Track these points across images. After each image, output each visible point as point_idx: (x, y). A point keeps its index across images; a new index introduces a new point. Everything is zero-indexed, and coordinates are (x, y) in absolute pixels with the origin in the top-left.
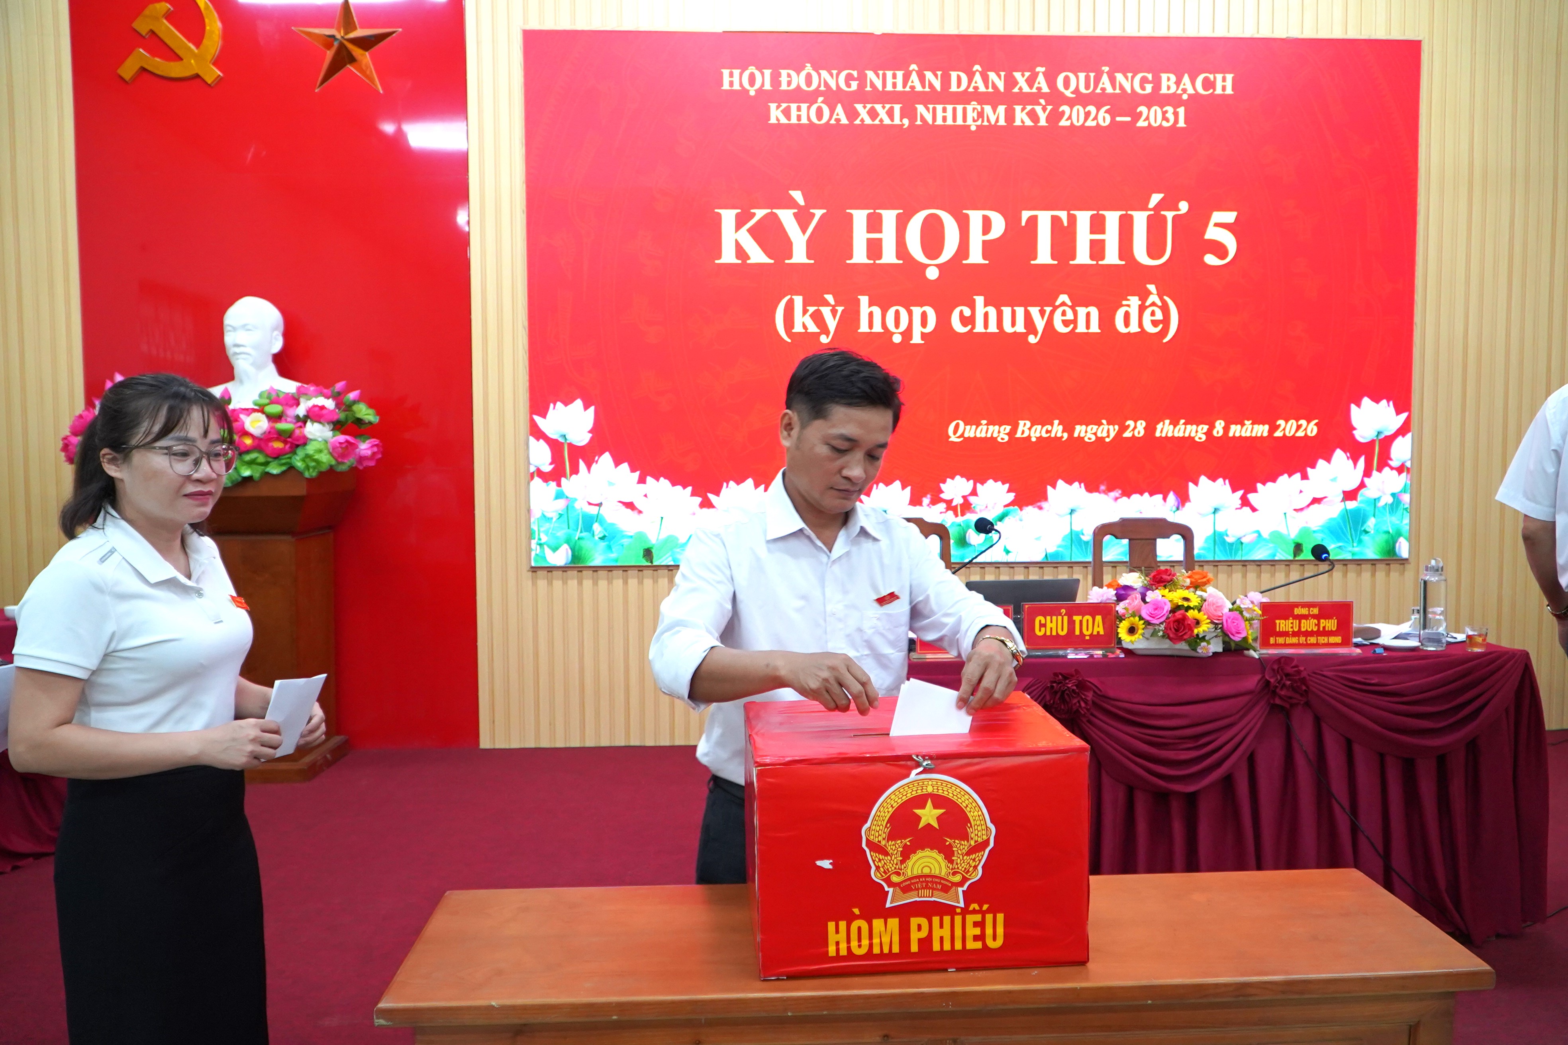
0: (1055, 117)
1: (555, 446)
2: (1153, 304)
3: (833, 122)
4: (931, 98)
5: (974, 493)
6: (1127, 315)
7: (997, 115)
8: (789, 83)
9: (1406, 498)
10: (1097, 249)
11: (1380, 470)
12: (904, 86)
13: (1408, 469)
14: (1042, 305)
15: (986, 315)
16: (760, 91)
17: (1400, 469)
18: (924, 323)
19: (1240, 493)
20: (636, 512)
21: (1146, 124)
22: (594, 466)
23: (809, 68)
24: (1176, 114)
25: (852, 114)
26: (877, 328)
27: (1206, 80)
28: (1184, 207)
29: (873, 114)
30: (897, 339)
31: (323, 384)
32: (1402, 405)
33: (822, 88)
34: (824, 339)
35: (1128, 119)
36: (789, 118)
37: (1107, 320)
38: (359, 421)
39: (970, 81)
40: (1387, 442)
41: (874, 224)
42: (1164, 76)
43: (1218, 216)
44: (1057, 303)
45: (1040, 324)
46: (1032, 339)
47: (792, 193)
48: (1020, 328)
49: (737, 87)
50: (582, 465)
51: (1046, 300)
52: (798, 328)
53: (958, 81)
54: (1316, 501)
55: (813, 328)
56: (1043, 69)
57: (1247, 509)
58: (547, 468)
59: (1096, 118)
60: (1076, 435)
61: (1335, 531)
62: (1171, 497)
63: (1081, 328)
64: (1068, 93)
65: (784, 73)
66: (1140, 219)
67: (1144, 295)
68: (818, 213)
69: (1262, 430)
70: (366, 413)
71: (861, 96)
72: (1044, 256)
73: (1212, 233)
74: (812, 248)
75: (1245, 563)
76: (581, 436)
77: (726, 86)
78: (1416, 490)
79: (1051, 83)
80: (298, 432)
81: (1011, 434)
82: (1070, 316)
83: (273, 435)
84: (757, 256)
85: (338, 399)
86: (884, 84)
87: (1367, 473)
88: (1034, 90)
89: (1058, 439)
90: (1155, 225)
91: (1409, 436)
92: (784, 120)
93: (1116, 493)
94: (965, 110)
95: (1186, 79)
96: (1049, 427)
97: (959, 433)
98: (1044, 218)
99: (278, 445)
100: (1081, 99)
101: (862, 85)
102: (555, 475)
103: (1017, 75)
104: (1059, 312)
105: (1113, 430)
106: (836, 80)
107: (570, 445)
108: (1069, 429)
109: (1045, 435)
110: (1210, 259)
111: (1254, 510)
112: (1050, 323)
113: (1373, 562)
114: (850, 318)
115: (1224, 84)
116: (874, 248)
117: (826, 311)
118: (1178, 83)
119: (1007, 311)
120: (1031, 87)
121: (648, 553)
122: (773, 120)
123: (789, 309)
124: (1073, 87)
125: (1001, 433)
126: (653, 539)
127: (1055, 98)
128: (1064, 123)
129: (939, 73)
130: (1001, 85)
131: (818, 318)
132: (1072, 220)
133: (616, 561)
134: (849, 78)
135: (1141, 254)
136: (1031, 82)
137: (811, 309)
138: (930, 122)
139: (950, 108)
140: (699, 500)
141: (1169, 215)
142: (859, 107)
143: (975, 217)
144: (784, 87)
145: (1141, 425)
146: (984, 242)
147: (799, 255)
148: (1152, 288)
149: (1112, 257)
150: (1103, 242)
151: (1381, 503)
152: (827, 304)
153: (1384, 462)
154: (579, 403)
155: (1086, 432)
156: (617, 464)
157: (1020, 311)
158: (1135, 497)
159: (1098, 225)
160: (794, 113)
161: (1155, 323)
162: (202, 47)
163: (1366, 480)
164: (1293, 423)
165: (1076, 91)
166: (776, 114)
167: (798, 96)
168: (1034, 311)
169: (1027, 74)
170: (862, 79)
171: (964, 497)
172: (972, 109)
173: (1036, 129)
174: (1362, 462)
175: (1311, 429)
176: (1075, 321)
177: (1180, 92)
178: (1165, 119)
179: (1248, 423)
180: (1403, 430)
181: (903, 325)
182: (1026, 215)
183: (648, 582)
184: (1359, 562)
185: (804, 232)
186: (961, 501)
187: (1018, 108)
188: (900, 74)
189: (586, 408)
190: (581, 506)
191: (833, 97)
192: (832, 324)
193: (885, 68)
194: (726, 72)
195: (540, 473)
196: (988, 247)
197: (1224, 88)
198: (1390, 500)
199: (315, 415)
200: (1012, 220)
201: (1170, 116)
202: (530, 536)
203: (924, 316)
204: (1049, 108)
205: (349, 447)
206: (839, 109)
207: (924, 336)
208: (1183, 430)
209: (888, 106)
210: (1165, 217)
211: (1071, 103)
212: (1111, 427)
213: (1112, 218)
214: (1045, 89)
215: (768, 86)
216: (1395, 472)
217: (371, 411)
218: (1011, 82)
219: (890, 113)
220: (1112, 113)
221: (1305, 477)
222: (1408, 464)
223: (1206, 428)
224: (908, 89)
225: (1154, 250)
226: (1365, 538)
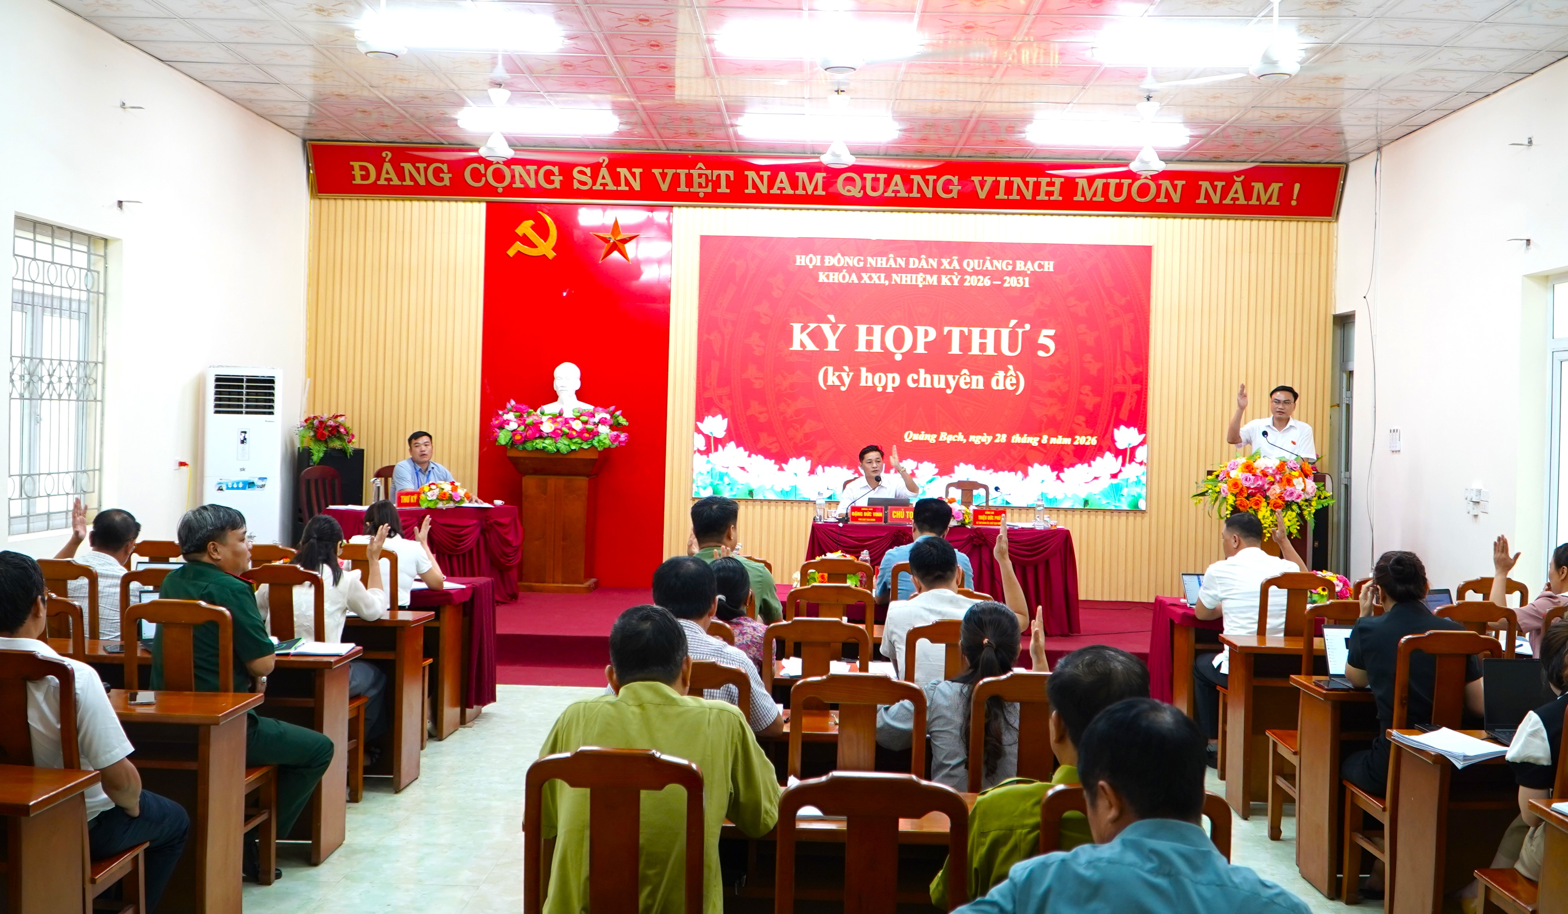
0: (962, 281)
1: (707, 438)
2: (1011, 375)
3: (850, 282)
4: (900, 271)
5: (917, 468)
6: (998, 381)
7: (933, 280)
8: (829, 262)
9: (1144, 479)
10: (983, 347)
11: (1130, 462)
12: (887, 264)
13: (1145, 464)
14: (954, 374)
15: (925, 379)
16: (815, 266)
17: (1141, 463)
18: (893, 382)
19: (1056, 473)
20: (745, 472)
21: (1008, 285)
22: (726, 448)
23: (839, 255)
24: (1024, 281)
25: (860, 278)
26: (870, 384)
27: (1040, 264)
28: (1027, 327)
29: (870, 278)
30: (880, 389)
31: (605, 406)
32: (1142, 430)
33: (846, 265)
34: (843, 389)
35: (1000, 283)
36: (828, 279)
37: (987, 383)
38: (619, 424)
39: (920, 263)
40: (1133, 449)
41: (870, 332)
42: (1018, 262)
43: (1045, 332)
44: (962, 373)
45: (953, 384)
46: (949, 391)
47: (829, 316)
48: (943, 386)
49: (803, 264)
50: (720, 447)
51: (956, 372)
52: (830, 383)
53: (914, 263)
54: (1096, 478)
55: (837, 383)
56: (956, 258)
57: (1059, 481)
58: (703, 448)
59: (983, 282)
60: (970, 440)
61: (1105, 494)
62: (1019, 473)
63: (974, 387)
64: (969, 270)
65: (827, 257)
66: (1005, 333)
67: (1006, 370)
68: (842, 326)
69: (1067, 441)
70: (623, 421)
71: (865, 269)
72: (955, 349)
73: (1042, 340)
74: (838, 343)
75: (1058, 509)
76: (720, 433)
77: (798, 264)
78: (1149, 474)
79: (960, 264)
80: (595, 430)
81: (937, 439)
82: (968, 380)
83: (585, 430)
84: (811, 346)
85: (612, 414)
86: (876, 264)
87: (1123, 465)
88: (952, 268)
89: (961, 442)
90: (1013, 336)
91: (1146, 446)
92: (826, 281)
93: (991, 471)
94: (916, 277)
95: (1029, 263)
96: (956, 436)
97: (910, 438)
98: (956, 331)
99: (587, 435)
100: (975, 273)
101: (865, 264)
102: (707, 452)
103: (943, 260)
104: (963, 377)
105: (990, 438)
106: (852, 261)
107: (715, 438)
108: (967, 437)
109: (954, 440)
110: (1041, 353)
111: (1063, 481)
112: (957, 384)
113: (1127, 512)
114: (856, 378)
115: (1049, 266)
116: (869, 344)
117: (844, 375)
118: (1025, 265)
119: (936, 377)
120: (950, 266)
121: (751, 493)
122: (820, 281)
123: (826, 373)
124: (971, 267)
125: (931, 438)
126: (754, 486)
127: (962, 272)
128: (966, 284)
129: (904, 259)
130: (935, 266)
131: (840, 378)
132: (970, 332)
133: (735, 495)
134: (859, 260)
135: (1005, 350)
136: (950, 263)
137: (837, 374)
138: (899, 283)
139: (909, 276)
140: (777, 467)
141: (1020, 331)
142: (863, 275)
143: (921, 330)
144: (827, 264)
145: (1004, 436)
146: (926, 343)
147: (832, 347)
148: (1010, 367)
149: (990, 351)
150: (985, 343)
151: (1130, 481)
152: (844, 371)
153: (1132, 459)
154: (720, 416)
155: (976, 439)
156: (738, 446)
157: (943, 377)
158: (1001, 473)
159: (983, 335)
160: (831, 277)
161: (1012, 385)
162: (548, 242)
163: (1123, 468)
164: (1083, 438)
165: (973, 269)
166: (822, 278)
167: (833, 269)
168: (950, 377)
169: (949, 260)
170: (865, 261)
171: (912, 470)
172: (921, 276)
173: (953, 287)
174: (1120, 458)
175: (1093, 441)
176: (970, 383)
177: (1026, 270)
178: (1018, 283)
179: (1060, 437)
180: (1142, 443)
181: (883, 383)
182: (946, 329)
183: (750, 508)
184: (1120, 511)
185: (834, 335)
186: (911, 472)
187: (943, 277)
188: (884, 259)
189: (723, 418)
190: (719, 469)
191: (851, 270)
192: (847, 381)
193: (877, 256)
194: (798, 257)
195: (699, 451)
196: (927, 345)
197: (1049, 268)
198: (1136, 479)
199: (603, 421)
200: (939, 332)
201: (1021, 281)
202: (693, 482)
203: (894, 379)
204: (959, 277)
205: (618, 436)
206: (854, 276)
207: (893, 388)
208: (1026, 439)
209: (878, 274)
210: (1017, 332)
211: (970, 274)
212: (988, 437)
213: (990, 332)
214: (958, 267)
215: (819, 264)
216: (1138, 465)
217: (625, 420)
218: (940, 264)
219: (879, 278)
220: (991, 279)
221: (1090, 465)
222: (1145, 461)
223: (1038, 439)
224: (888, 266)
225: (1012, 347)
226: (1122, 498)
